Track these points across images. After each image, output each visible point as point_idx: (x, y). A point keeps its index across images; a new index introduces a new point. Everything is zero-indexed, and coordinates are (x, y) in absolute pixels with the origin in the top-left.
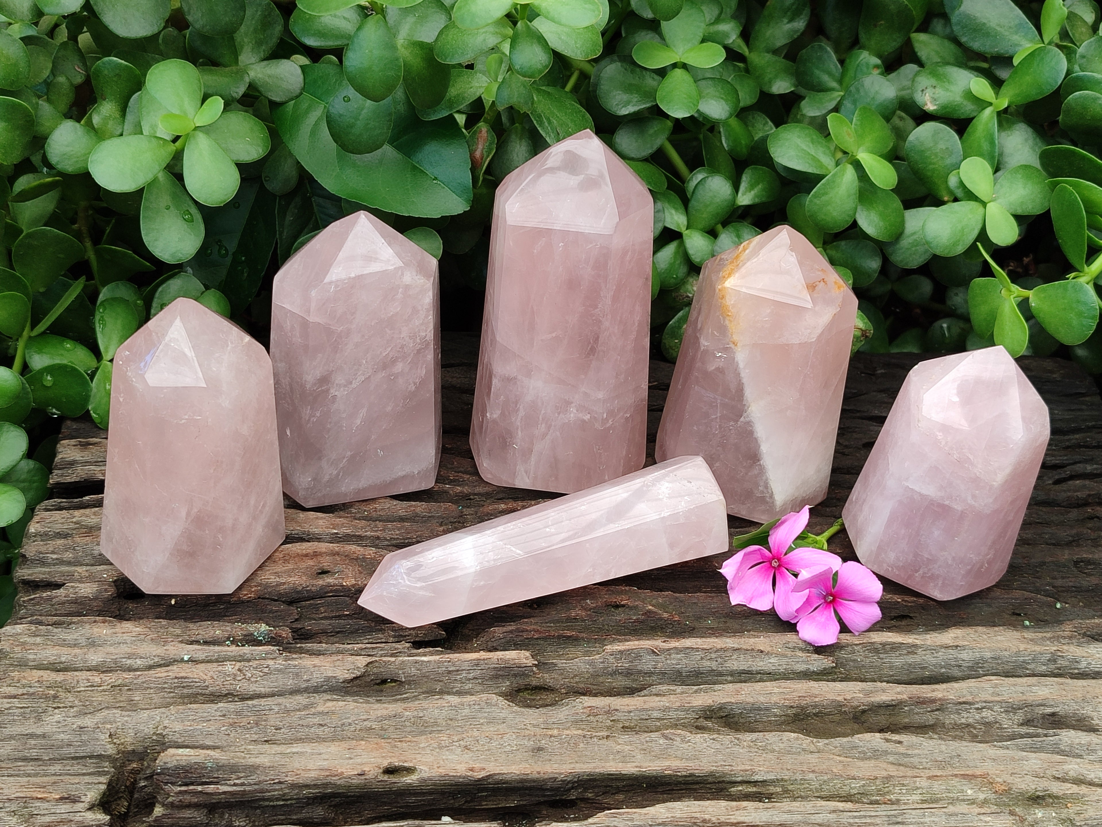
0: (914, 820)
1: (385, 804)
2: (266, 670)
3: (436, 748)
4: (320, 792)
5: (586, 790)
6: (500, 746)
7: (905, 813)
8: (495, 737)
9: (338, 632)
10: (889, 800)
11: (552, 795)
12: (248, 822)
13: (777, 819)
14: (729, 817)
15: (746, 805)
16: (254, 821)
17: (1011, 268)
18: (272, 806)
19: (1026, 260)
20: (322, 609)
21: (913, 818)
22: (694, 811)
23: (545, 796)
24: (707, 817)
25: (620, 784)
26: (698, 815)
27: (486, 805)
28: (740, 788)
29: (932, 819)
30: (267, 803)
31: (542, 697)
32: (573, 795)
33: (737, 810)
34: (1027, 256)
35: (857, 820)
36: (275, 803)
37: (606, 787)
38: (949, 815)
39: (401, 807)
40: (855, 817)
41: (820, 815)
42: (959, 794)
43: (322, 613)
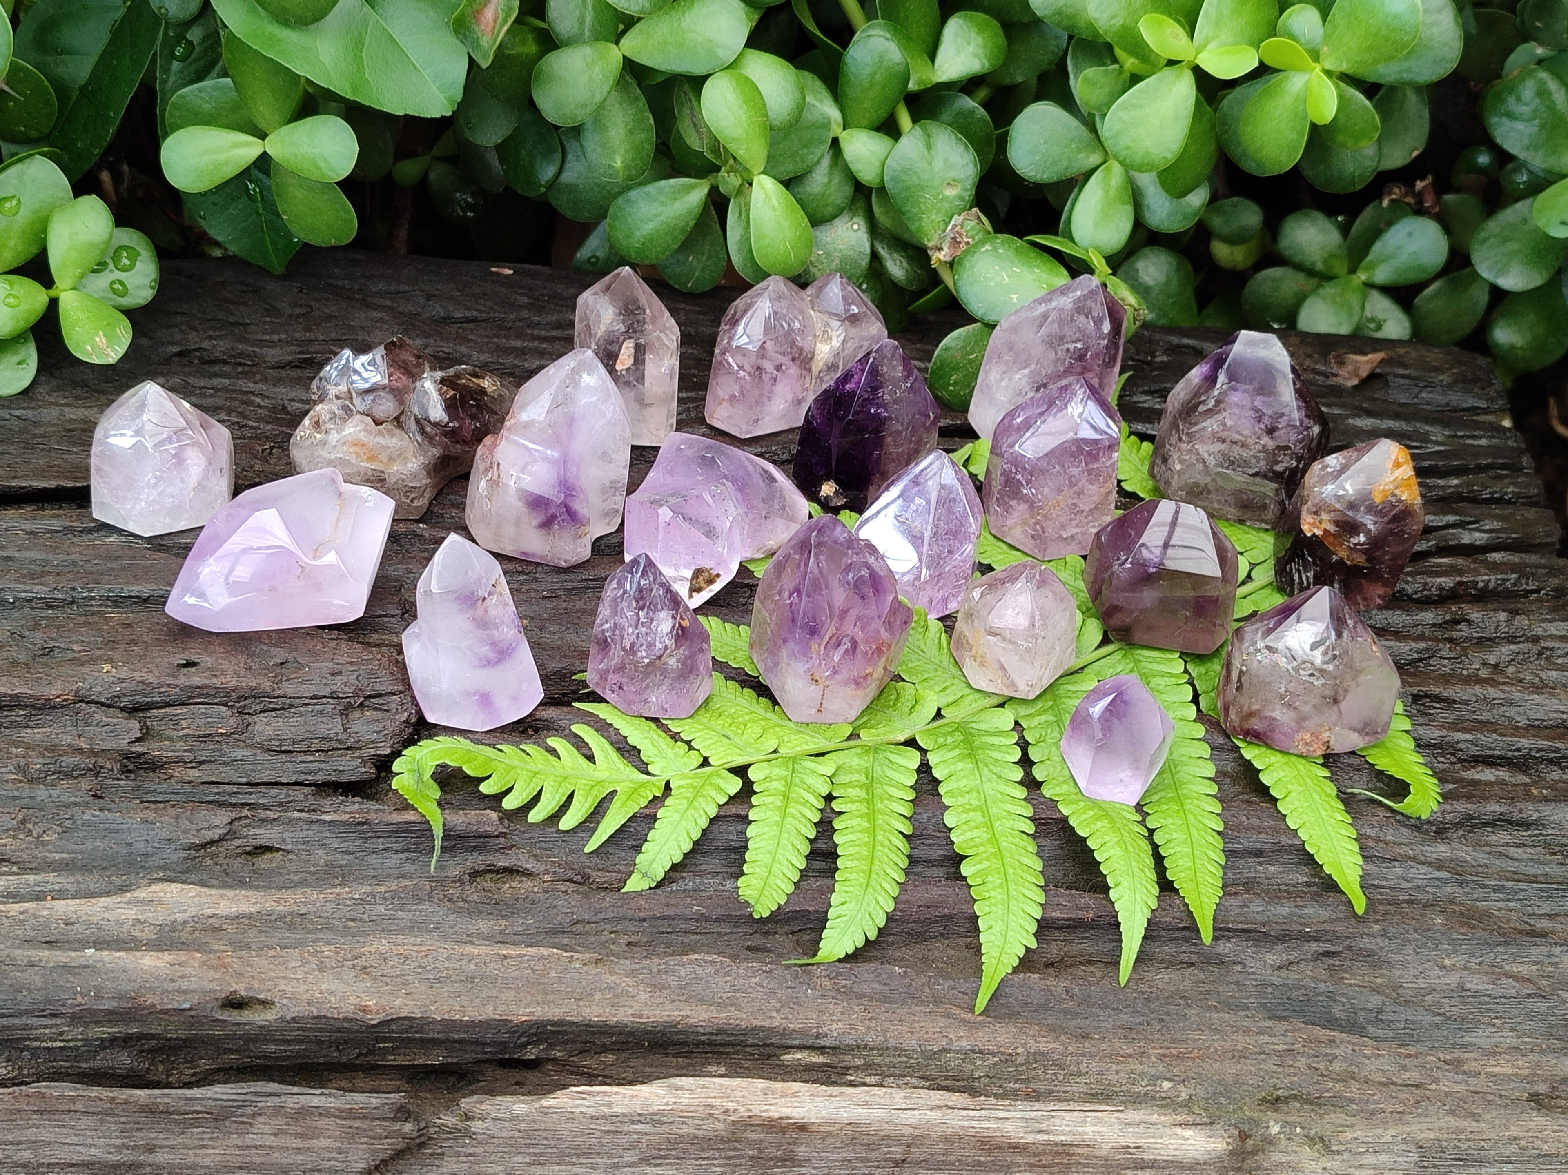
0: (1067, 1129)
1: (231, 1051)
2: (68, 823)
3: (314, 970)
4: (119, 1032)
5: (551, 1046)
6: (420, 970)
7: (1053, 1117)
8: (414, 954)
9: (202, 763)
10: (1034, 1091)
11: (496, 1053)
12: (10, 1068)
13: (845, 1115)
14: (767, 1107)
15: (797, 1089)
16: (21, 1068)
17: (1394, 197)
18: (45, 1048)
19: (1420, 185)
20: (184, 723)
21: (1067, 1126)
22: (712, 1095)
23: (486, 1053)
24: (731, 1106)
25: (608, 1040)
26: (717, 1102)
27: (394, 1060)
28: (799, 1056)
29: (1096, 1129)
30: (36, 1044)
31: (514, 885)
32: (531, 1053)
33: (782, 1096)
34: (1423, 178)
35: (974, 1123)
36: (50, 1044)
37: (586, 1043)
38: (1126, 1124)
39: (257, 1058)
40: (972, 1118)
41: (915, 1112)
42: (1149, 1088)
43: (183, 729)
